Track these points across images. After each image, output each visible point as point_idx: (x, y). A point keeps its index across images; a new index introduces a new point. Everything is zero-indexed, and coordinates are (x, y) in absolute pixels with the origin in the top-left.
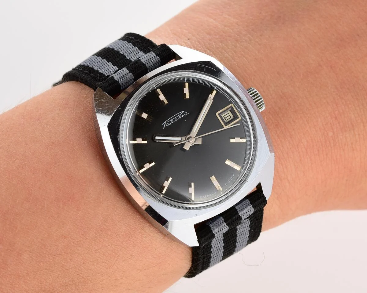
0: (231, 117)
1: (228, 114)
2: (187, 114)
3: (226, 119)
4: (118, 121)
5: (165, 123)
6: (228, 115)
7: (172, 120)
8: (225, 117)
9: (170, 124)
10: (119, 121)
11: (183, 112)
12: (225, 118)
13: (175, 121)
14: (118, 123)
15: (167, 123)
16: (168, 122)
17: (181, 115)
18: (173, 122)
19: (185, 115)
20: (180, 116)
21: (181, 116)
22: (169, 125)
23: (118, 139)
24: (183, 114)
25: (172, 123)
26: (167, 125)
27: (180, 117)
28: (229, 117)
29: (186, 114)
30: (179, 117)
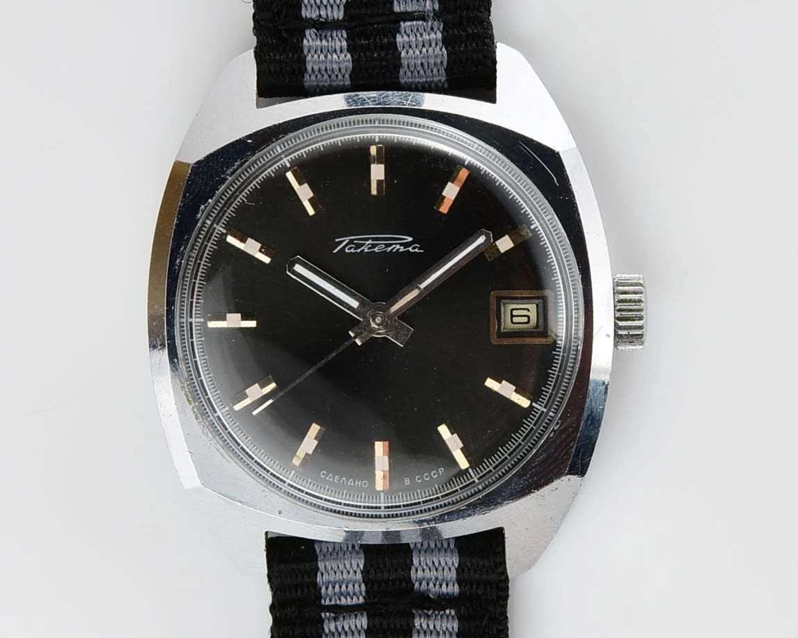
0: (528, 322)
1: (528, 310)
2: (416, 250)
3: (515, 320)
4: (228, 168)
5: (347, 239)
6: (525, 313)
7: (367, 243)
8: (515, 313)
9: (359, 250)
10: (229, 172)
11: (410, 239)
12: (512, 316)
13: (376, 250)
14: (224, 172)
15: (351, 242)
16: (354, 244)
17: (401, 244)
18: (369, 248)
19: (410, 249)
20: (396, 244)
21: (398, 246)
22: (352, 251)
23: (199, 215)
24: (406, 245)
25: (363, 250)
26: (350, 249)
27: (394, 246)
28: (525, 319)
29: (413, 249)
30: (391, 245)
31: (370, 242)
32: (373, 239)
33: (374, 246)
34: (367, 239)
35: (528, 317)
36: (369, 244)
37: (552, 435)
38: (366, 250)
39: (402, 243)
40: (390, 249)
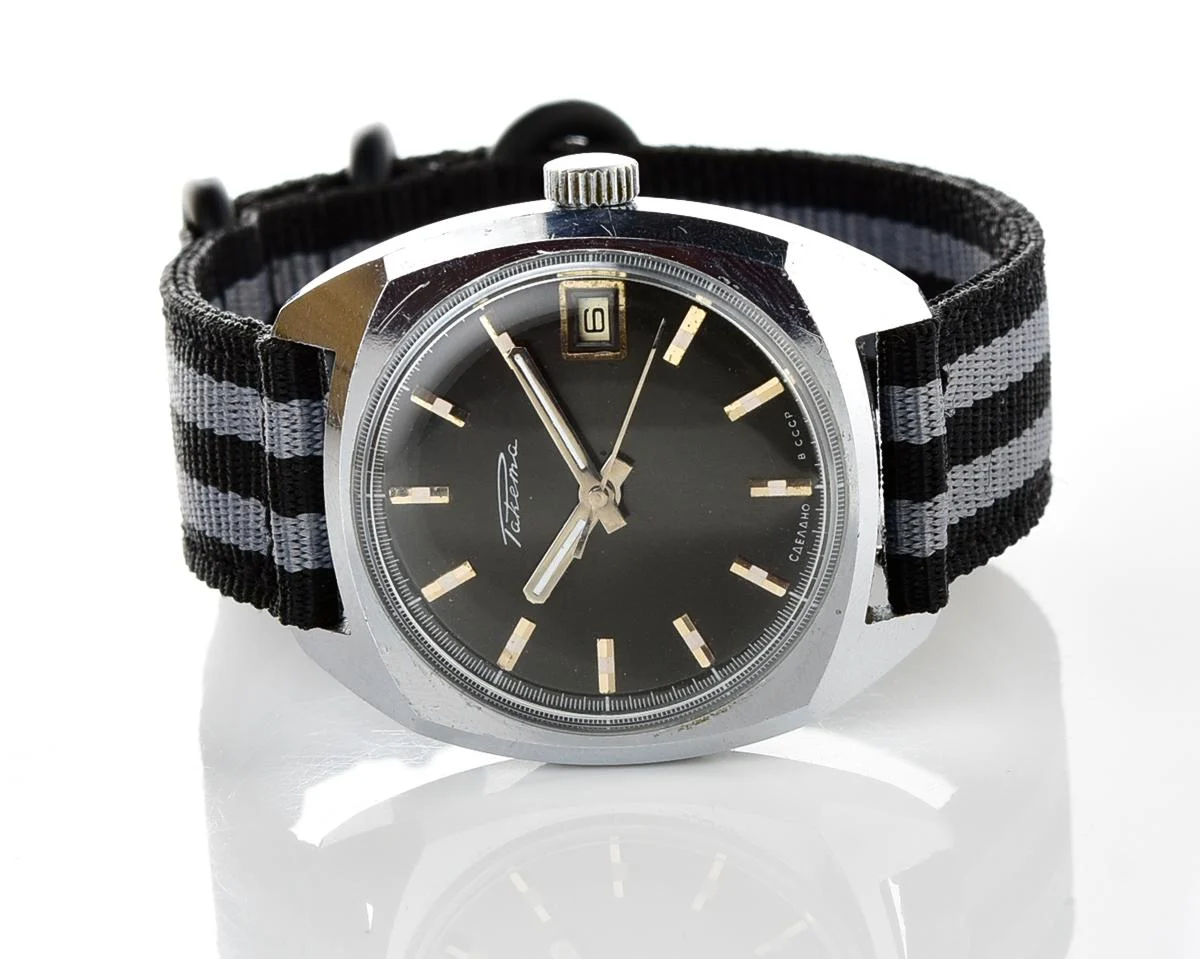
0: (602, 309)
2: (515, 448)
3: (599, 327)
5: (505, 531)
6: (590, 313)
7: (508, 506)
8: (590, 327)
9: (518, 517)
11: (502, 456)
12: (594, 330)
13: (516, 496)
15: (507, 526)
16: (510, 522)
17: (509, 467)
18: (515, 504)
19: (514, 455)
20: (508, 473)
21: (511, 470)
22: (518, 525)
24: (509, 460)
25: (517, 511)
26: (516, 528)
27: (511, 475)
28: (598, 314)
30: (509, 478)
31: (506, 504)
32: (503, 500)
33: (511, 499)
34: (504, 506)
35: (595, 310)
36: (509, 504)
37: (737, 288)
38: (517, 508)
39: (507, 465)
40: (514, 480)
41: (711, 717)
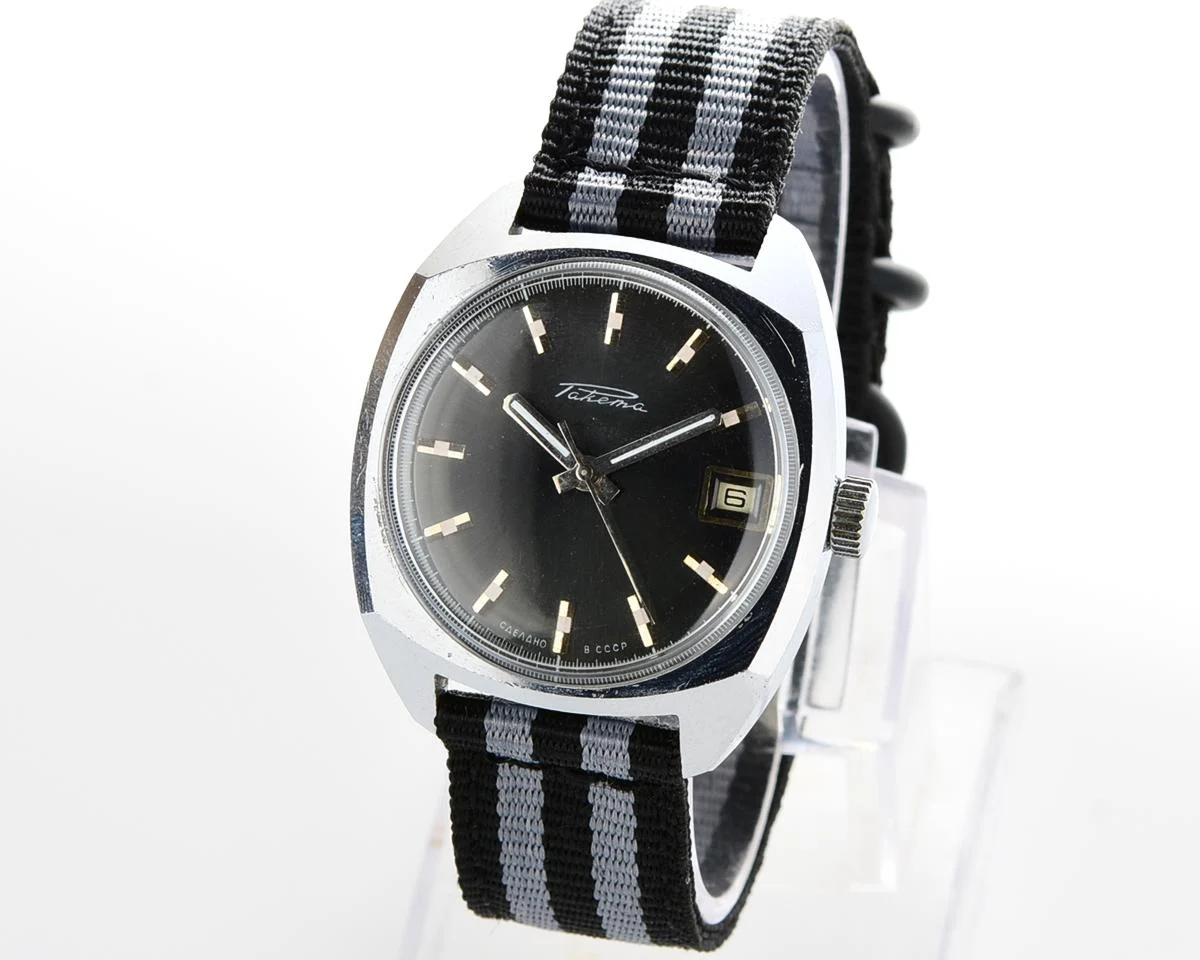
0: (742, 506)
1: (745, 493)
2: (640, 409)
3: (729, 501)
5: (571, 386)
6: (741, 495)
7: (592, 393)
8: (730, 493)
9: (582, 399)
11: (636, 396)
12: (727, 496)
13: (599, 401)
15: (575, 389)
16: (579, 392)
17: (625, 400)
18: (592, 399)
19: (634, 407)
20: (621, 399)
22: (575, 398)
24: (631, 402)
25: (586, 399)
26: (572, 396)
27: (618, 401)
28: (740, 502)
30: (616, 399)
32: (598, 390)
33: (598, 397)
34: (592, 389)
35: (743, 500)
36: (594, 394)
37: (740, 627)
38: (589, 400)
39: (626, 400)
40: (613, 403)
41: (381, 529)
